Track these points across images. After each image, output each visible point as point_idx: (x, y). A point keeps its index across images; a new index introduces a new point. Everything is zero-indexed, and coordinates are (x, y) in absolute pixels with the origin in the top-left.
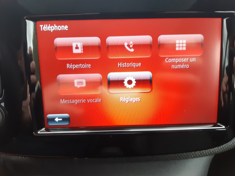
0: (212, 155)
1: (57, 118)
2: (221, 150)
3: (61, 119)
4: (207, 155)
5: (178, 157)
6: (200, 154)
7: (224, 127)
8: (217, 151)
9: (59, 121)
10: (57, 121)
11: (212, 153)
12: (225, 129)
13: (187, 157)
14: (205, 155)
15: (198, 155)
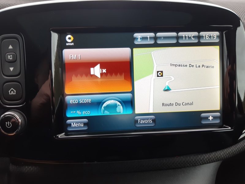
0: (219, 161)
2: (227, 156)
5: (187, 163)
6: (208, 160)
7: (230, 128)
11: (219, 159)
12: (231, 130)
13: (196, 163)
14: (213, 161)
15: (206, 161)
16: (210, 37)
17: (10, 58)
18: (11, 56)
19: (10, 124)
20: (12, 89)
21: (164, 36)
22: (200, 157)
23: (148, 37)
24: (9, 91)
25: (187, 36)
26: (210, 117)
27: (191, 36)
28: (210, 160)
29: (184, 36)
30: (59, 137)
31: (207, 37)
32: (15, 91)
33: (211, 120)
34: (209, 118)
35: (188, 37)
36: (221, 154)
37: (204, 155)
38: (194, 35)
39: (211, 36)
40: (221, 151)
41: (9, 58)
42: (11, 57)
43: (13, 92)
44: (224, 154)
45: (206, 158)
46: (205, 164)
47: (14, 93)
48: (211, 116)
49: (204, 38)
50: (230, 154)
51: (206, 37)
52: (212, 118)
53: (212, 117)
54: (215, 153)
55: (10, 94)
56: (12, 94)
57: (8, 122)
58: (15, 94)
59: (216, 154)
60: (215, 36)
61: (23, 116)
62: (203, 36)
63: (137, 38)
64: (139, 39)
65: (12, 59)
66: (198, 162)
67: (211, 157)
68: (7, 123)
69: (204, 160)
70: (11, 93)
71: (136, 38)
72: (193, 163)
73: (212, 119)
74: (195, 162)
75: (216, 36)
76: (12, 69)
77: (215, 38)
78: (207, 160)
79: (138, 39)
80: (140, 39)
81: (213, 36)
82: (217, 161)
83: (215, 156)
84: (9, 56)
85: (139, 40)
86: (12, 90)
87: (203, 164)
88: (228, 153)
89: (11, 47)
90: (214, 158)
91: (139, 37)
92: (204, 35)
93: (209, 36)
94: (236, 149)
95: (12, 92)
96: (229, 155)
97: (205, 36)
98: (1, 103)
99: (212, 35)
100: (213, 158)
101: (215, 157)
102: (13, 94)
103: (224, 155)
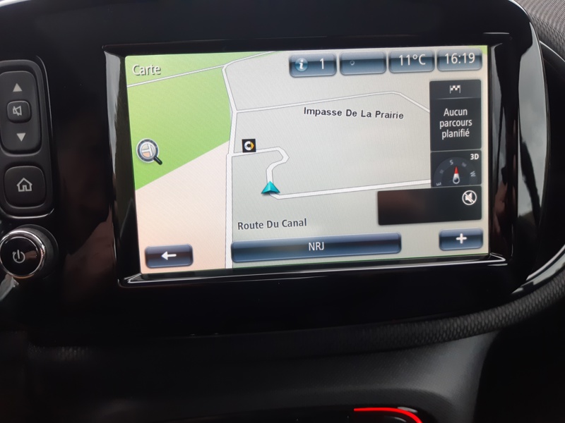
0: (484, 332)
1: (166, 253)
2: (503, 322)
3: (175, 255)
4: (475, 334)
5: (413, 338)
6: (461, 330)
7: (503, 260)
8: (495, 323)
9: (169, 258)
10: (167, 258)
11: (485, 328)
12: (506, 264)
13: (434, 338)
14: (471, 333)
15: (455, 333)
16: (461, 59)
17: (17, 113)
18: (20, 107)
19: (21, 255)
20: (24, 179)
21: (356, 58)
22: (441, 323)
23: (322, 60)
24: (18, 185)
25: (408, 56)
26: (459, 236)
27: (418, 58)
28: (465, 332)
29: (401, 57)
30: (129, 282)
31: (454, 60)
32: (31, 185)
33: (461, 242)
34: (458, 239)
35: (411, 59)
36: (490, 319)
37: (452, 321)
38: (424, 55)
39: (462, 57)
40: (490, 311)
41: (14, 113)
42: (18, 111)
43: (26, 186)
44: (497, 319)
45: (455, 326)
46: (455, 339)
47: (28, 188)
48: (461, 235)
49: (448, 62)
50: (511, 317)
51: (452, 59)
52: (465, 238)
53: (464, 236)
54: (476, 315)
55: (20, 190)
56: (23, 190)
57: (18, 251)
58: (31, 190)
59: (477, 318)
60: (472, 56)
61: (49, 237)
62: (446, 57)
63: (297, 62)
64: (301, 64)
65: (21, 114)
66: (438, 336)
67: (466, 324)
68: (14, 253)
69: (450, 331)
70: (21, 188)
71: (294, 63)
72: (427, 338)
73: (464, 241)
74: (431, 335)
75: (474, 57)
76: (21, 136)
77: (472, 60)
78: (459, 330)
79: (299, 65)
80: (304, 65)
81: (467, 57)
82: (480, 334)
83: (477, 323)
84: (15, 109)
85: (301, 67)
86: (24, 183)
87: (450, 340)
88: (504, 315)
89: (17, 89)
90: (473, 326)
91: (302, 61)
92: (447, 55)
93: (457, 57)
94: (524, 306)
95: (23, 186)
96: (507, 319)
97: (450, 58)
98: (2, 211)
99: (465, 55)
100: (471, 327)
101: (475, 325)
102: (27, 190)
103: (497, 321)
